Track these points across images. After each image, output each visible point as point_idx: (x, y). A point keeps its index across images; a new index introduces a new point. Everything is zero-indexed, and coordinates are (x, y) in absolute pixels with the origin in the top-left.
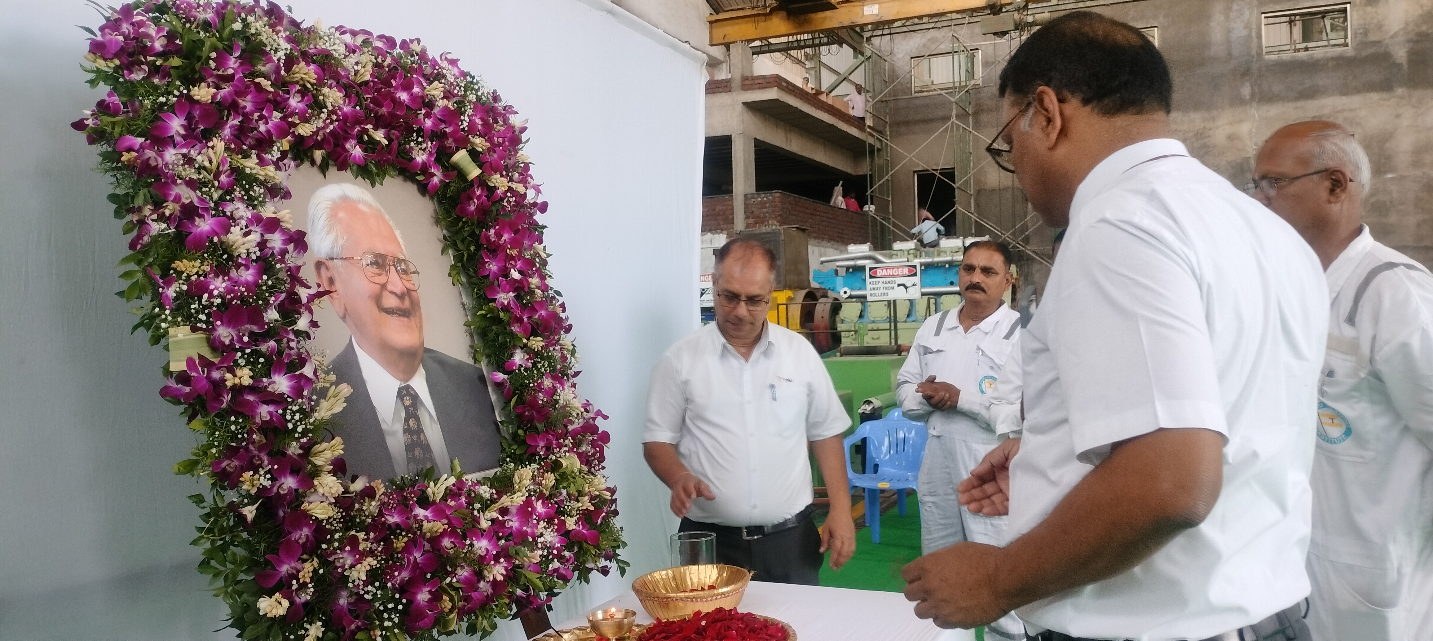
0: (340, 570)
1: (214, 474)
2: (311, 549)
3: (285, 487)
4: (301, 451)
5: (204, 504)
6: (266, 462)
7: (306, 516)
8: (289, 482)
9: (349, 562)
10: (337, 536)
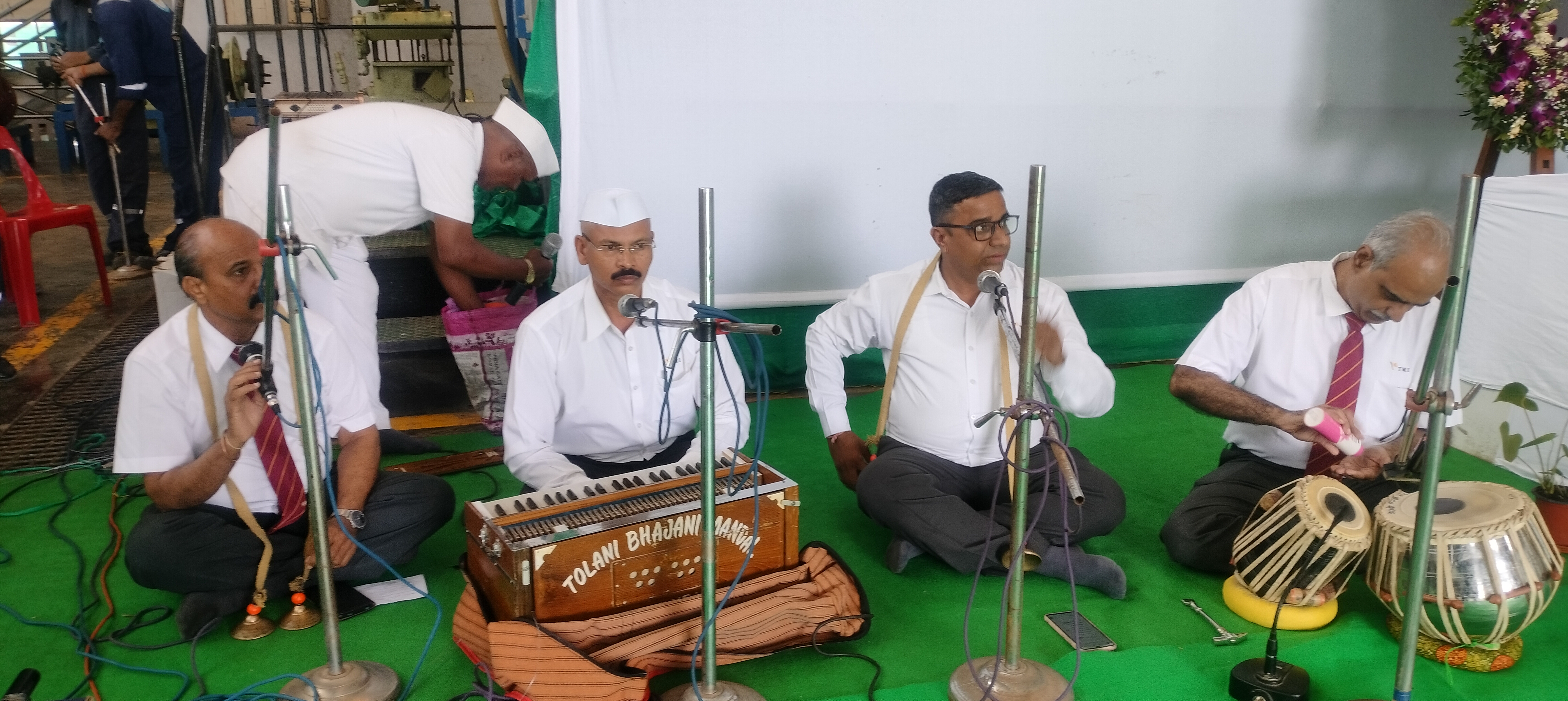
0: (1541, 89)
1: (1476, 25)
2: (1527, 75)
3: (1516, 36)
4: (1529, 17)
5: (1466, 43)
6: (1507, 20)
7: (1526, 54)
8: (1519, 34)
9: (1548, 85)
10: (1543, 68)
